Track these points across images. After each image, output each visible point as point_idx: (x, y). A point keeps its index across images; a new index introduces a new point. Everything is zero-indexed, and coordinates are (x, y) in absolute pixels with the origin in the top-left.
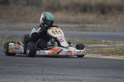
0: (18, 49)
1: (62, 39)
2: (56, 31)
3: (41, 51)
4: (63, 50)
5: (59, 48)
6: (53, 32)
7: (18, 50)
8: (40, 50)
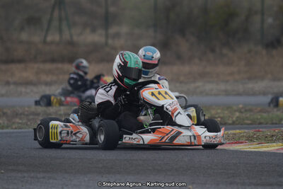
0: (75, 134)
1: (176, 109)
2: (160, 93)
3: (134, 136)
4: (181, 133)
5: (173, 130)
6: (153, 94)
7: (74, 137)
8: (132, 134)
